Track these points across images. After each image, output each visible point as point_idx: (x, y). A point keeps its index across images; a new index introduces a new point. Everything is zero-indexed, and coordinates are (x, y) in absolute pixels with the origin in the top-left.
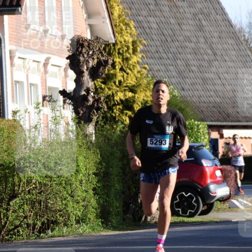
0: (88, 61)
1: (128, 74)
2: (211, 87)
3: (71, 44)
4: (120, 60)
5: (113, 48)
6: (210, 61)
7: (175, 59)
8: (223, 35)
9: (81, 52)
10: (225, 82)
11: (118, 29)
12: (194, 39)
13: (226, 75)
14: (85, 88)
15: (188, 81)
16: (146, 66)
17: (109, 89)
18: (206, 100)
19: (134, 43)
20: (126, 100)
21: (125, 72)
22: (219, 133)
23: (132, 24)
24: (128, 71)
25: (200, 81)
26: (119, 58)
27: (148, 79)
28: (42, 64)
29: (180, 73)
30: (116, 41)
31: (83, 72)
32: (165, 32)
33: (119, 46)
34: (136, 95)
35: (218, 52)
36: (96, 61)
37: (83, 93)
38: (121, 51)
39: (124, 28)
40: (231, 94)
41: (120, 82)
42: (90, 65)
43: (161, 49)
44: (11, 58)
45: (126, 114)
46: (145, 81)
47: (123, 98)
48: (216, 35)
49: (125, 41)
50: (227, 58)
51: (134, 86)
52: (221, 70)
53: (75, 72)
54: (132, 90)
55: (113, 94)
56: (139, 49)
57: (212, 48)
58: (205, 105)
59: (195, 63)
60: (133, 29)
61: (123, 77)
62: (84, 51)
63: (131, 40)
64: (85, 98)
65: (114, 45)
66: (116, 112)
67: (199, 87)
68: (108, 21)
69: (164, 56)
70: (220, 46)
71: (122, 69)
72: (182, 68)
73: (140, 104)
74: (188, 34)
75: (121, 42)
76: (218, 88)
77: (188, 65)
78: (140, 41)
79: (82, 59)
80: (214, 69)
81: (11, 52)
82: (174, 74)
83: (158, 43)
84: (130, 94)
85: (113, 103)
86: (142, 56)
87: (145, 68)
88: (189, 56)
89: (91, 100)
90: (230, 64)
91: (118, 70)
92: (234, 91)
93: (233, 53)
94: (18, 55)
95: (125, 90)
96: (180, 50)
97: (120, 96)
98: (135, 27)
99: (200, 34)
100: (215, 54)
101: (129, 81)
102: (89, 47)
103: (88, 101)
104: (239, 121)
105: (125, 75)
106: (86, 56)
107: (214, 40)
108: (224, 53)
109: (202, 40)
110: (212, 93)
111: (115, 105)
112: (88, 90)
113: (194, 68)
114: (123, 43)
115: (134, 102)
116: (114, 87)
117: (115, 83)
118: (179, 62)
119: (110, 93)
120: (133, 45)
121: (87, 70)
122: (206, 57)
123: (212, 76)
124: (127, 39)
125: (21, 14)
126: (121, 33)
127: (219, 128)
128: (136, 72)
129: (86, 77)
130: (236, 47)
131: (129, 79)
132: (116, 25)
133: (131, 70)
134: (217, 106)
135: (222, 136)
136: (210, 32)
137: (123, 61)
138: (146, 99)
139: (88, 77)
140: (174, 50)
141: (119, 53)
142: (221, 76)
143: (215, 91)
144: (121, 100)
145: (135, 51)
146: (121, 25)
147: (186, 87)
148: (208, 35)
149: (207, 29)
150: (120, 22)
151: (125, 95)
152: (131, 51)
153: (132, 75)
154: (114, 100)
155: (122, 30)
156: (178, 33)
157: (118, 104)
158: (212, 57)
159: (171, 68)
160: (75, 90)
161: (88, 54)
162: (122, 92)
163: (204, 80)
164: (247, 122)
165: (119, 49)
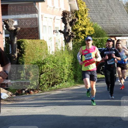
0: (69, 20)
1: (83, 21)
2: (112, 22)
3: (62, 14)
4: (80, 16)
5: (78, 12)
6: (111, 13)
7: (100, 13)
8: (116, 4)
9: (66, 16)
10: (116, 20)
11: (80, 5)
12: (106, 6)
13: (117, 18)
14: (68, 29)
15: (104, 20)
16: (90, 18)
17: (77, 27)
18: (110, 27)
19: (85, 10)
20: (83, 30)
21: (82, 20)
22: (115, 38)
23: (84, 3)
24: (83, 20)
25: (108, 20)
26: (80, 15)
27: (91, 23)
28: (53, 19)
29: (101, 18)
30: (79, 10)
31: (67, 23)
32: (96, 3)
33: (80, 11)
34: (86, 29)
35: (114, 10)
36: (71, 19)
37: (67, 31)
38: (81, 13)
39: (82, 5)
40: (119, 25)
41: (80, 24)
42: (70, 21)
43: (94, 10)
44: (42, 17)
45: (83, 35)
46: (89, 23)
47: (82, 30)
48: (113, 4)
49: (82, 9)
50: (117, 12)
51: (85, 25)
52: (115, 16)
53: (64, 23)
54: (85, 27)
55: (78, 28)
56: (87, 12)
57: (112, 9)
58: (110, 29)
59: (106, 14)
60: (85, 5)
61: (81, 22)
62: (67, 16)
63: (84, 9)
64: (68, 33)
65: (78, 11)
66: (79, 34)
67: (108, 22)
68: (76, 3)
69: (96, 12)
70: (115, 8)
71: (81, 19)
72: (102, 16)
73: (87, 32)
74: (104, 4)
75: (80, 10)
76: (114, 22)
77: (104, 15)
78: (87, 10)
79: (66, 19)
80: (113, 16)
81: (42, 15)
82: (99, 18)
83: (94, 8)
84: (84, 28)
85: (78, 31)
86: (88, 14)
87: (89, 18)
88: (104, 12)
89: (70, 33)
90: (118, 14)
91: (80, 20)
92: (120, 24)
93: (119, 10)
94: (44, 16)
95: (82, 27)
96: (101, 10)
97: (80, 29)
98: (86, 4)
99: (108, 4)
100: (113, 11)
101: (84, 24)
102: (69, 14)
103: (69, 34)
104: (122, 34)
105: (82, 21)
106: (68, 17)
107: (113, 6)
108: (116, 10)
109: (109, 6)
110: (112, 25)
111: (79, 32)
112: (69, 30)
113: (106, 16)
114: (81, 10)
115: (85, 31)
116: (79, 26)
117: (79, 24)
118: (101, 14)
119: (77, 28)
120: (85, 11)
121: (68, 23)
122: (110, 12)
123: (112, 18)
124: (83, 8)
125: (45, 2)
126: (81, 7)
127: (115, 37)
128: (86, 20)
129: (68, 25)
130: (120, 8)
131: (84, 23)
132: (79, 4)
133: (84, 19)
134: (114, 29)
135: (116, 39)
136: (111, 3)
137: (81, 16)
138: (90, 30)
139: (69, 25)
140: (99, 10)
141: (80, 14)
142: (115, 18)
143: (113, 24)
144: (81, 30)
145: (85, 13)
146: (81, 4)
147: (103, 22)
148: (111, 4)
149: (110, 2)
150: (80, 2)
151: (82, 29)
152: (84, 13)
153: (85, 21)
154: (78, 30)
155: (81, 5)
156: (100, 4)
157: (80, 32)
158: (112, 12)
159: (98, 16)
160: (64, 30)
161: (69, 17)
162: (81, 27)
163: (109, 20)
164: (124, 34)
165: (80, 12)
